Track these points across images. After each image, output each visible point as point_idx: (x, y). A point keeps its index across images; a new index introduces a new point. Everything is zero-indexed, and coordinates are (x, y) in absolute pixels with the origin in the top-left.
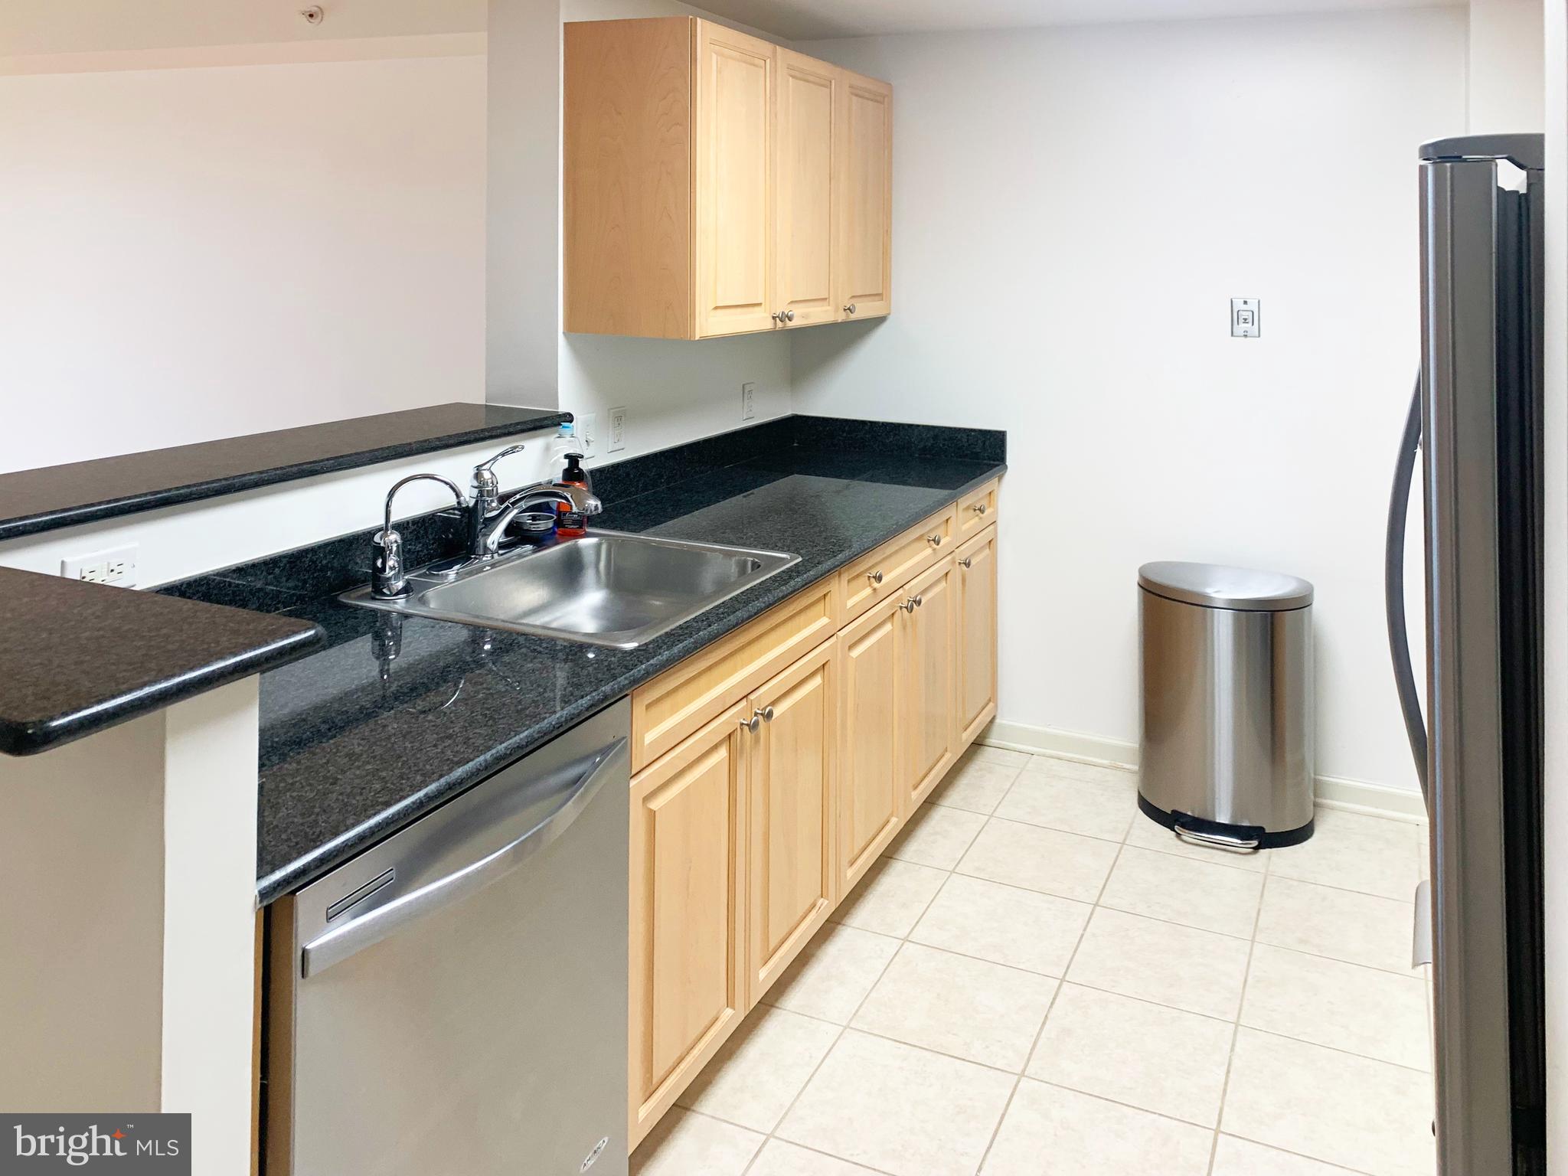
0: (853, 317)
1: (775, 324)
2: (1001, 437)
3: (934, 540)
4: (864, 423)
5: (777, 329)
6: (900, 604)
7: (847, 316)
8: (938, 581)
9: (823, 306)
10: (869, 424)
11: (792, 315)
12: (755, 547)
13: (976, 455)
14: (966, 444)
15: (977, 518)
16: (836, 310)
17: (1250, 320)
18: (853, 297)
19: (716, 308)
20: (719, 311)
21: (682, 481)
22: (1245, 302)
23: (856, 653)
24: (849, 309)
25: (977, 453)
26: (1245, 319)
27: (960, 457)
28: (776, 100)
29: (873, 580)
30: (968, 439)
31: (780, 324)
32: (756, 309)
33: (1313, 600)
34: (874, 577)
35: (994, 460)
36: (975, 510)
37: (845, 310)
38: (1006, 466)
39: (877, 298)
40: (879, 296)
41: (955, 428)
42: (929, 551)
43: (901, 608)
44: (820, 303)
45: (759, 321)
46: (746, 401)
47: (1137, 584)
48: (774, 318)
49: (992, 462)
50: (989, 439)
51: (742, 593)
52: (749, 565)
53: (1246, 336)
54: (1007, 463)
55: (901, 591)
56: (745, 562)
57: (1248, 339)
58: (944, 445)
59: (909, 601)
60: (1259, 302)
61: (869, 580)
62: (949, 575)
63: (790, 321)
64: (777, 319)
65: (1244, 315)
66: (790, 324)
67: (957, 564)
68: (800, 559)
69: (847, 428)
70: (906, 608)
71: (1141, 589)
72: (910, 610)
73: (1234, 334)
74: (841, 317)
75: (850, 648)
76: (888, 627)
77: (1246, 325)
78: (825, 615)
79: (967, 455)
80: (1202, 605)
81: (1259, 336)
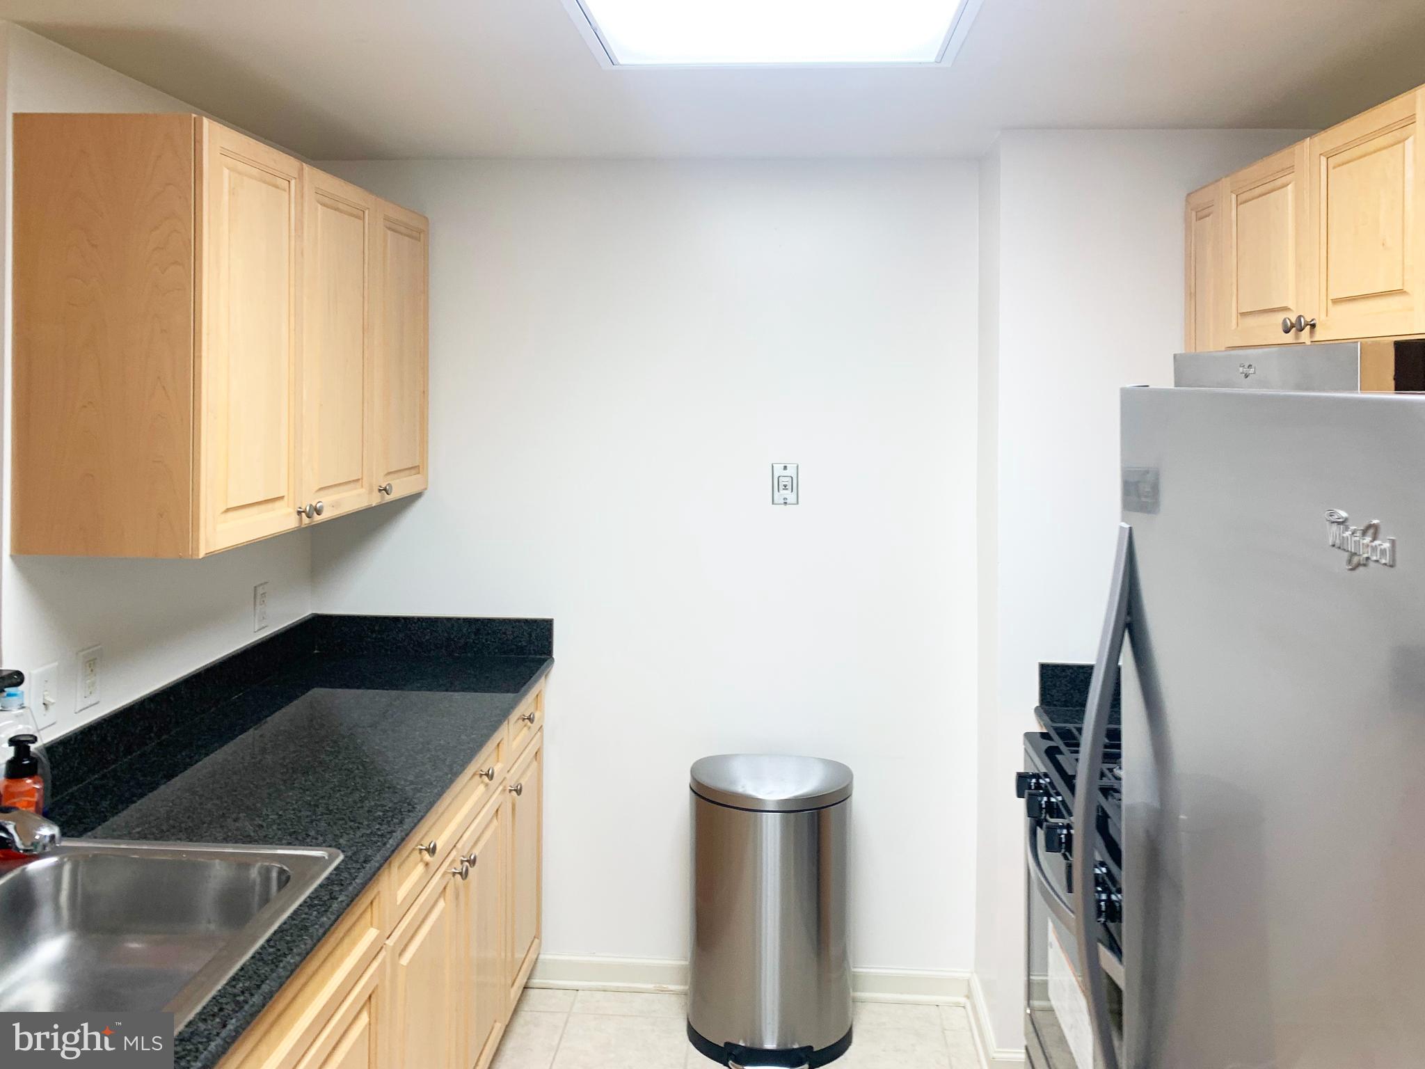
0: (388, 498)
1: (301, 519)
2: (549, 626)
3: (487, 775)
4: (396, 620)
5: (303, 526)
6: (454, 870)
7: (383, 497)
8: (491, 821)
9: (355, 489)
10: (403, 621)
11: (322, 507)
12: (280, 842)
13: (521, 650)
14: (511, 637)
15: (526, 729)
16: (371, 491)
17: (789, 487)
18: (389, 473)
19: (228, 510)
20: (231, 514)
21: (178, 729)
22: (785, 468)
23: (405, 960)
24: (385, 489)
25: (522, 648)
26: (785, 486)
27: (505, 653)
28: (303, 233)
29: (425, 853)
30: (513, 632)
31: (306, 520)
32: (277, 504)
33: (851, 791)
34: (426, 850)
35: (541, 654)
36: (524, 719)
37: (380, 490)
38: (553, 658)
39: (413, 471)
40: (415, 469)
41: (499, 619)
42: (482, 788)
43: (454, 874)
44: (352, 485)
45: (281, 520)
46: (258, 607)
47: (689, 789)
48: (299, 513)
49: (538, 657)
50: (536, 630)
51: (268, 941)
52: (274, 875)
53: (786, 503)
54: (554, 656)
55: (454, 853)
56: (268, 870)
57: (788, 506)
58: (487, 640)
59: (462, 862)
60: (798, 466)
61: (420, 853)
62: (499, 812)
63: (318, 514)
64: (303, 514)
65: (784, 481)
66: (317, 519)
67: (508, 791)
68: (341, 857)
69: (377, 628)
70: (461, 873)
71: (693, 794)
72: (464, 875)
73: (775, 502)
74: (375, 500)
75: (400, 955)
76: (441, 904)
77: (785, 492)
78: (372, 925)
79: (512, 651)
80: (751, 808)
81: (798, 503)
